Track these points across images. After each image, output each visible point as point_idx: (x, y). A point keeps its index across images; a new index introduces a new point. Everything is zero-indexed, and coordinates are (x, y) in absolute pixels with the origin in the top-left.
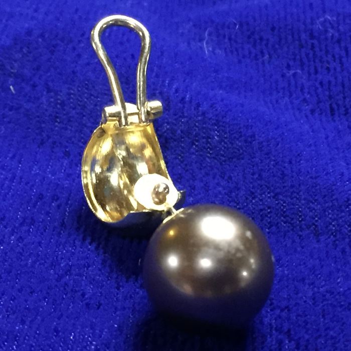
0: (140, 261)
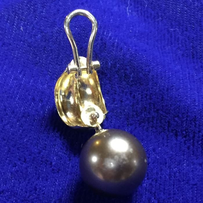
0: (82, 145)
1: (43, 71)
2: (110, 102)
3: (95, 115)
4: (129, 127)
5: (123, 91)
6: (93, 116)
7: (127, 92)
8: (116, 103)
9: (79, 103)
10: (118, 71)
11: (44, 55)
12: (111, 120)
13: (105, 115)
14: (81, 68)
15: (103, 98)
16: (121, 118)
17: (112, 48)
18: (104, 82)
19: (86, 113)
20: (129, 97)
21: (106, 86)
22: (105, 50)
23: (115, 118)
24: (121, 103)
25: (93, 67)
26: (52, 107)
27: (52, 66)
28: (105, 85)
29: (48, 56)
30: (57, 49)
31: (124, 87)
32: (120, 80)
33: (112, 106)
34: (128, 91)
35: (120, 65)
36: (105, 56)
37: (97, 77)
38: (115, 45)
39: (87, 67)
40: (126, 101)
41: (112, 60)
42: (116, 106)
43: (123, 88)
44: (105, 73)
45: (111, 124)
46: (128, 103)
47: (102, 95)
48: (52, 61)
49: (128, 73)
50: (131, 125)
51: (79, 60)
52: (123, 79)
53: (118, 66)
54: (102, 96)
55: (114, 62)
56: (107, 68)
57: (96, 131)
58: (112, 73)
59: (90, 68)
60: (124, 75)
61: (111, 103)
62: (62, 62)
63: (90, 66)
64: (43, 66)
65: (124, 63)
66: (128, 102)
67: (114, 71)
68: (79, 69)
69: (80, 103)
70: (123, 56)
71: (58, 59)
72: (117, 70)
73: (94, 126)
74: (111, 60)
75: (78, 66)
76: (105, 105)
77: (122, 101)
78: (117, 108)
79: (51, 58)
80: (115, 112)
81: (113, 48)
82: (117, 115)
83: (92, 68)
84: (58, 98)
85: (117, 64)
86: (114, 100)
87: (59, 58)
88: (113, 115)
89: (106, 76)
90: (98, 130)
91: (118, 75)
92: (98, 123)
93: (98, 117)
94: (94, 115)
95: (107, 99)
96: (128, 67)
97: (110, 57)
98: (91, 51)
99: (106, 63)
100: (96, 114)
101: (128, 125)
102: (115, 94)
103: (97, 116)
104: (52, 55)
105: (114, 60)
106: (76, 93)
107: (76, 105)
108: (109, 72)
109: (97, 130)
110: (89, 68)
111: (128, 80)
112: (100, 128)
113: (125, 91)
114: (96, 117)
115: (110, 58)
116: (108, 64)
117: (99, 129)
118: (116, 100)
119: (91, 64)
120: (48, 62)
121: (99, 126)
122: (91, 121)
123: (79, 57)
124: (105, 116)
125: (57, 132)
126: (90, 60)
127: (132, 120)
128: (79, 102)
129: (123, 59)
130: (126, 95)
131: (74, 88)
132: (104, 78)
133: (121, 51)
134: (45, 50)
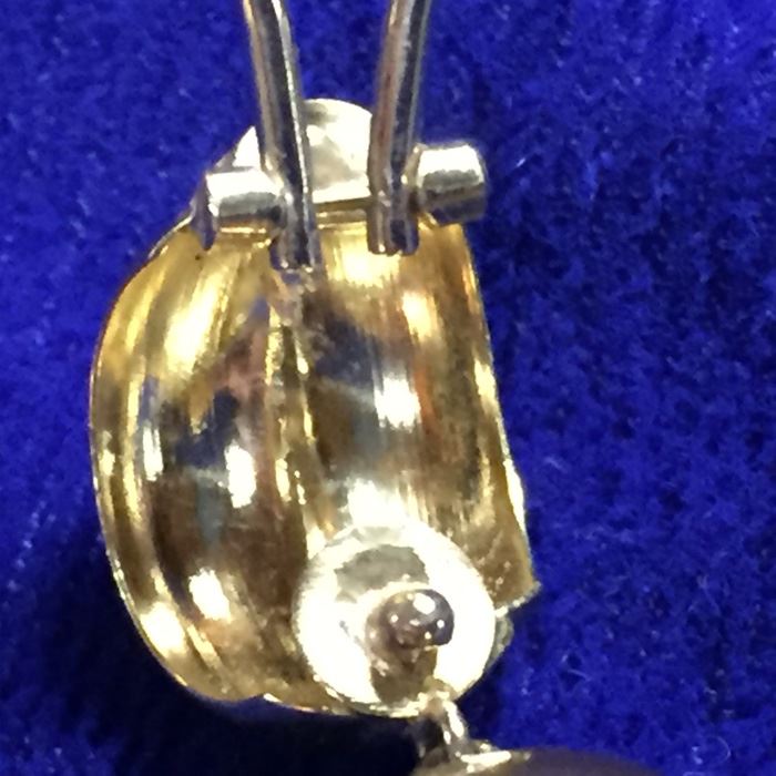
1: (23, 208)
2: (571, 501)
3: (417, 615)
4: (722, 734)
5: (693, 415)
6: (403, 619)
7: (726, 424)
8: (621, 510)
9: (302, 501)
10: (662, 232)
11: (42, 67)
12: (574, 662)
13: (513, 615)
14: (319, 196)
15: (509, 464)
16: (655, 649)
17: (623, 39)
18: (536, 330)
19: (344, 596)
20: (743, 471)
21: (548, 364)
22: (564, 52)
23: (607, 645)
24: (670, 518)
25: (422, 197)
26: (72, 521)
27: (101, 169)
28: (544, 349)
29: (76, 86)
30: (159, 25)
31: (700, 376)
32: (673, 318)
33: (589, 537)
34: (732, 410)
35: (679, 184)
36: (559, 106)
37: (470, 280)
38: (649, 13)
39: (366, 193)
40: (712, 500)
41: (616, 144)
42: (625, 536)
43: (692, 385)
44: (549, 253)
45: (565, 695)
46: (725, 517)
47: (503, 437)
48: (111, 125)
49: (746, 257)
50: (745, 710)
51: (303, 128)
52: (694, 310)
53: (658, 192)
54: (506, 450)
55: (633, 155)
56: (569, 208)
57: (422, 752)
58: (606, 254)
59: (396, 200)
60: (704, 278)
61: (577, 509)
62: (184, 140)
63: (397, 184)
64: (30, 165)
65: (711, 166)
66: (728, 510)
67: (624, 236)
68: (298, 203)
69: (309, 496)
70: (710, 107)
71: (161, 115)
72: (652, 224)
73: (409, 709)
74: (606, 142)
75: (293, 178)
76: (523, 527)
77: (673, 502)
78: (630, 561)
79: (99, 101)
80: (614, 590)
81: (631, 36)
82: (621, 620)
83: (414, 207)
84: (116, 448)
85: (655, 177)
86: (610, 485)
87: (169, 101)
88: (592, 619)
89: (558, 273)
90: (437, 751)
91: (658, 268)
92: (440, 685)
93: (444, 637)
94: (408, 610)
95: (551, 473)
96: (748, 211)
97: (596, 117)
98: (411, 58)
99: (558, 166)
100: (426, 606)
101: (715, 714)
102: (625, 431)
103: (432, 627)
104: (111, 79)
105: (628, 141)
106: (283, 410)
107: (280, 517)
108: (583, 241)
109: (429, 748)
110: (388, 204)
111: (741, 316)
112: (457, 727)
113: (710, 409)
114: (428, 636)
115: (599, 126)
116: (581, 170)
117: (447, 737)
118: (623, 485)
119: (409, 165)
120: (76, 131)
121: (452, 710)
122: (383, 666)
123: (301, 107)
124: (507, 628)
125: (95, 741)
126: (400, 130)
127: (750, 669)
128: (301, 490)
129: (708, 134)
130: (713, 447)
131: (271, 367)
132: (536, 294)
133: (696, 62)
134: (53, 29)
